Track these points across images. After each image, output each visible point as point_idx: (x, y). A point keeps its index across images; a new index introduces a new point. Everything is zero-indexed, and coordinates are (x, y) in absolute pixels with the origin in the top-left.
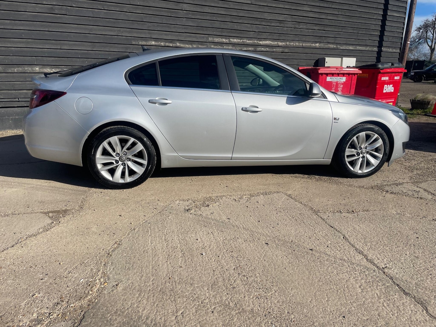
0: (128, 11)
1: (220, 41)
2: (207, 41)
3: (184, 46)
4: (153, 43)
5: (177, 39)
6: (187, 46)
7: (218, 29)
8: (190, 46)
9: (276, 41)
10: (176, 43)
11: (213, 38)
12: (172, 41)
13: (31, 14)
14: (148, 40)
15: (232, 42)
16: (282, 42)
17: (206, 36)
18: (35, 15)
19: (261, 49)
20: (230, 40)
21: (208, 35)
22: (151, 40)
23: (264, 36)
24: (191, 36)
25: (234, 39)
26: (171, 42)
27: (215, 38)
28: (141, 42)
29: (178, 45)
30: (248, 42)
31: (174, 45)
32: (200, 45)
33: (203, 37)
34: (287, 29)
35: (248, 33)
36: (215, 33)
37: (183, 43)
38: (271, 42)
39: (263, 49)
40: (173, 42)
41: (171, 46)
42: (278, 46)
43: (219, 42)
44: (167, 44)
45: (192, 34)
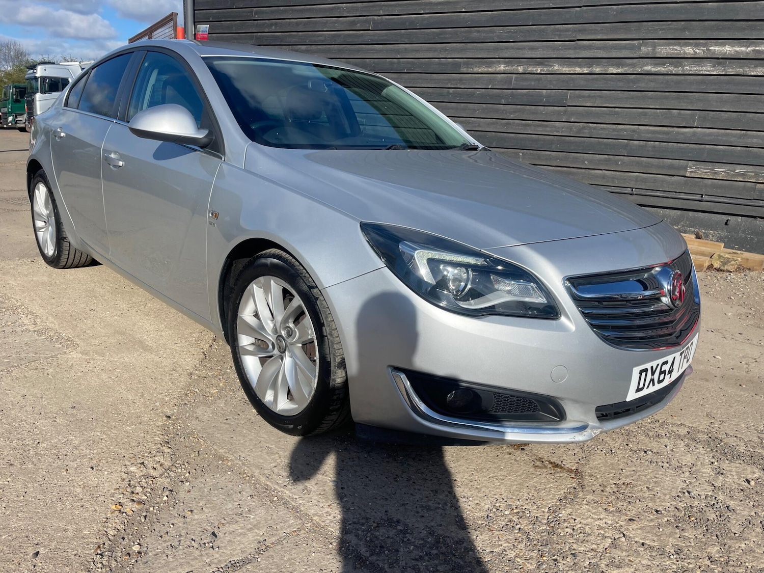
0: (464, 10)
1: (674, 53)
2: (635, 56)
3: (569, 71)
4: (502, 68)
5: (554, 56)
7: (675, 23)
8: (585, 69)
10: (551, 66)
11: (655, 46)
12: (542, 60)
13: (329, 35)
14: (493, 63)
15: (714, 53)
17: (635, 44)
18: (334, 34)
20: (708, 50)
21: (641, 41)
22: (499, 63)
24: (590, 48)
25: (723, 45)
26: (540, 64)
27: (662, 46)
28: (478, 67)
29: (556, 68)
31: (545, 69)
32: (613, 65)
36: (661, 34)
37: (569, 65)
40: (546, 63)
43: (670, 56)
44: (531, 69)
45: (597, 42)
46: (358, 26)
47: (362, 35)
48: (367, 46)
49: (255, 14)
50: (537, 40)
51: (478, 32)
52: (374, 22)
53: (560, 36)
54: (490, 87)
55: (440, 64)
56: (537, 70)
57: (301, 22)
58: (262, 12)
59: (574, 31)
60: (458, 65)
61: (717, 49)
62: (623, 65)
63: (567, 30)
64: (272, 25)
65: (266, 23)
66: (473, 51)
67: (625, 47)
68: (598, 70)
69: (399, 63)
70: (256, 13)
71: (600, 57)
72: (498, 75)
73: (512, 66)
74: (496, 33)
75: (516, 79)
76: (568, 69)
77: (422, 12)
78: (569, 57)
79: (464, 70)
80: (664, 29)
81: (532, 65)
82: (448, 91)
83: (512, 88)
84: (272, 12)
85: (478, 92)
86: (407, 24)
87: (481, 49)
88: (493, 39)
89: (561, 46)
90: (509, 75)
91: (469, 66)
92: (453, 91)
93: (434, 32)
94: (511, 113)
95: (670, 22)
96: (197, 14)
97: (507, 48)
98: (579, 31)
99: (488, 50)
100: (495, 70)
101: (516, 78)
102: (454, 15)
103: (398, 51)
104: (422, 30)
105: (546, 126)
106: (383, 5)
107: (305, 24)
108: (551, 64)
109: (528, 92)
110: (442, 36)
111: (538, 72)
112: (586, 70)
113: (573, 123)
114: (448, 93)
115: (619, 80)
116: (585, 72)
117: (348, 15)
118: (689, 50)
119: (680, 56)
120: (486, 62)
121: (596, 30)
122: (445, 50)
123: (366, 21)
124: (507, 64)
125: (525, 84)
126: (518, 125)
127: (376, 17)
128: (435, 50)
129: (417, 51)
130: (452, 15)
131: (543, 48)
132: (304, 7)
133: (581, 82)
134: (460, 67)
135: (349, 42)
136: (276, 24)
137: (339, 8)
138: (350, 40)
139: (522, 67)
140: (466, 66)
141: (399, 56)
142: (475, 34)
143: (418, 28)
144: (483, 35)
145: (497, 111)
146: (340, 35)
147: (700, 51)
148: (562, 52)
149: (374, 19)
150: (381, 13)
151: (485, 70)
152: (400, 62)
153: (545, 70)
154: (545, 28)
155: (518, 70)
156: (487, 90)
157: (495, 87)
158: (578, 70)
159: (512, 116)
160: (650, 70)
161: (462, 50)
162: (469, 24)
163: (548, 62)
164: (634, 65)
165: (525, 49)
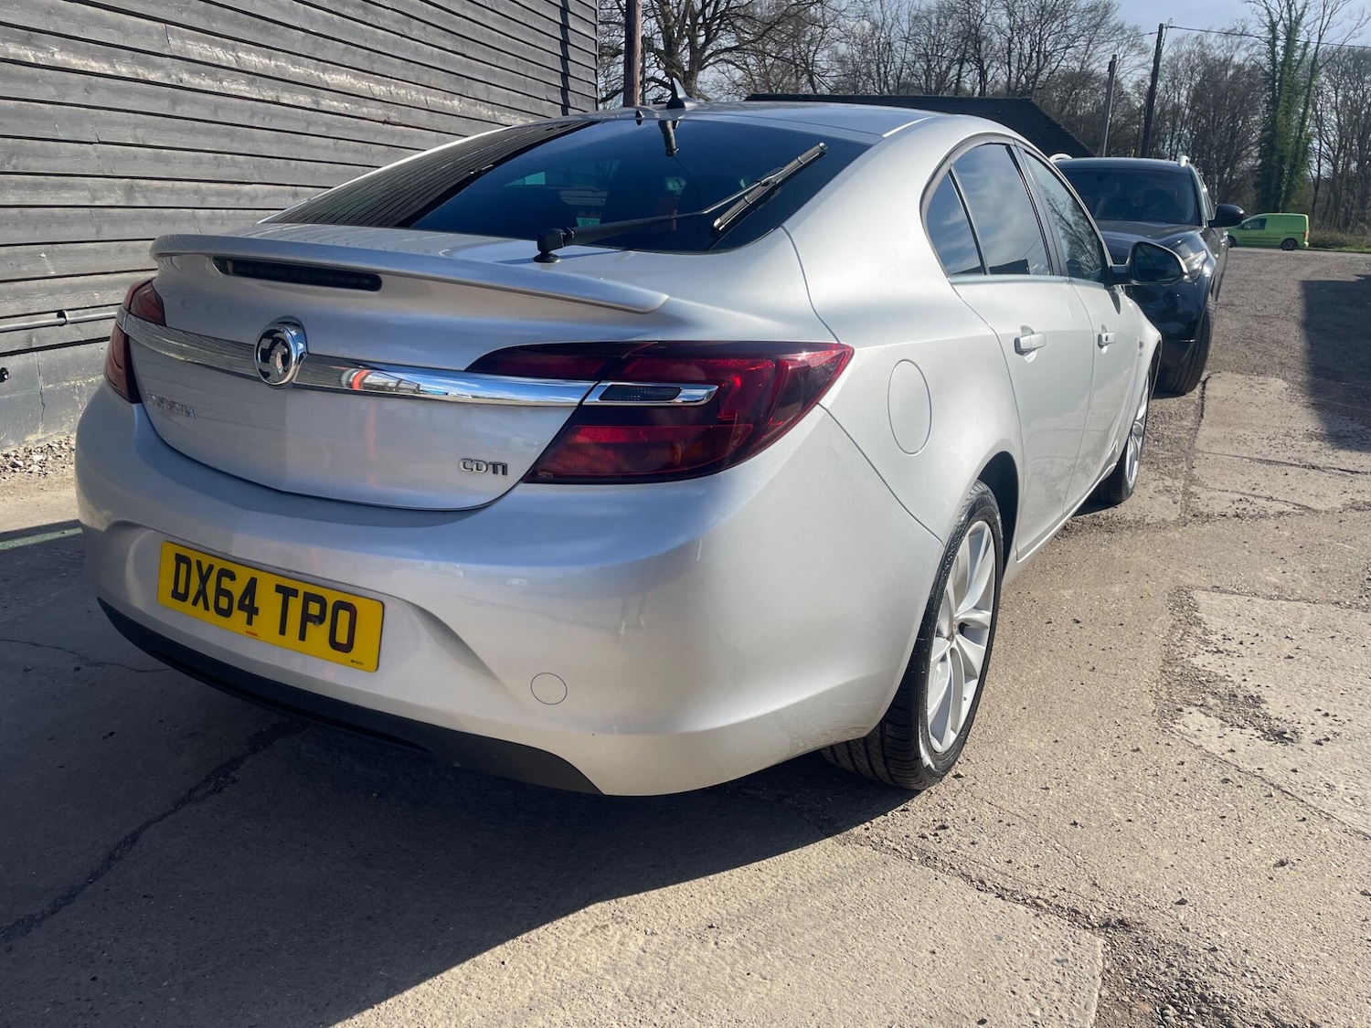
1: (206, 57)
2: (166, 52)
3: (83, 66)
5: (52, 29)
6: (94, 64)
8: (105, 66)
9: (364, 78)
10: (48, 50)
11: (183, 38)
12: (29, 35)
15: (245, 65)
16: (379, 83)
17: (157, 29)
19: (332, 103)
20: (237, 56)
21: (164, 24)
23: (333, 51)
24: (101, 22)
25: (248, 52)
26: (26, 42)
27: (189, 39)
29: (58, 57)
30: (292, 69)
31: (41, 55)
32: (140, 64)
33: (148, 33)
34: (384, 36)
35: (287, 34)
37: (76, 52)
38: (352, 81)
39: (335, 103)
40: (37, 41)
41: (33, 60)
42: (372, 97)
43: (204, 60)
44: (14, 51)
45: (108, 11)
56: (28, 56)
62: (154, 67)
68: (124, 70)
111: (28, 61)
112: (107, 69)
116: (106, 72)
119: (213, 62)
147: (231, 58)
160: (189, 82)
163: (41, 39)
164: (167, 70)
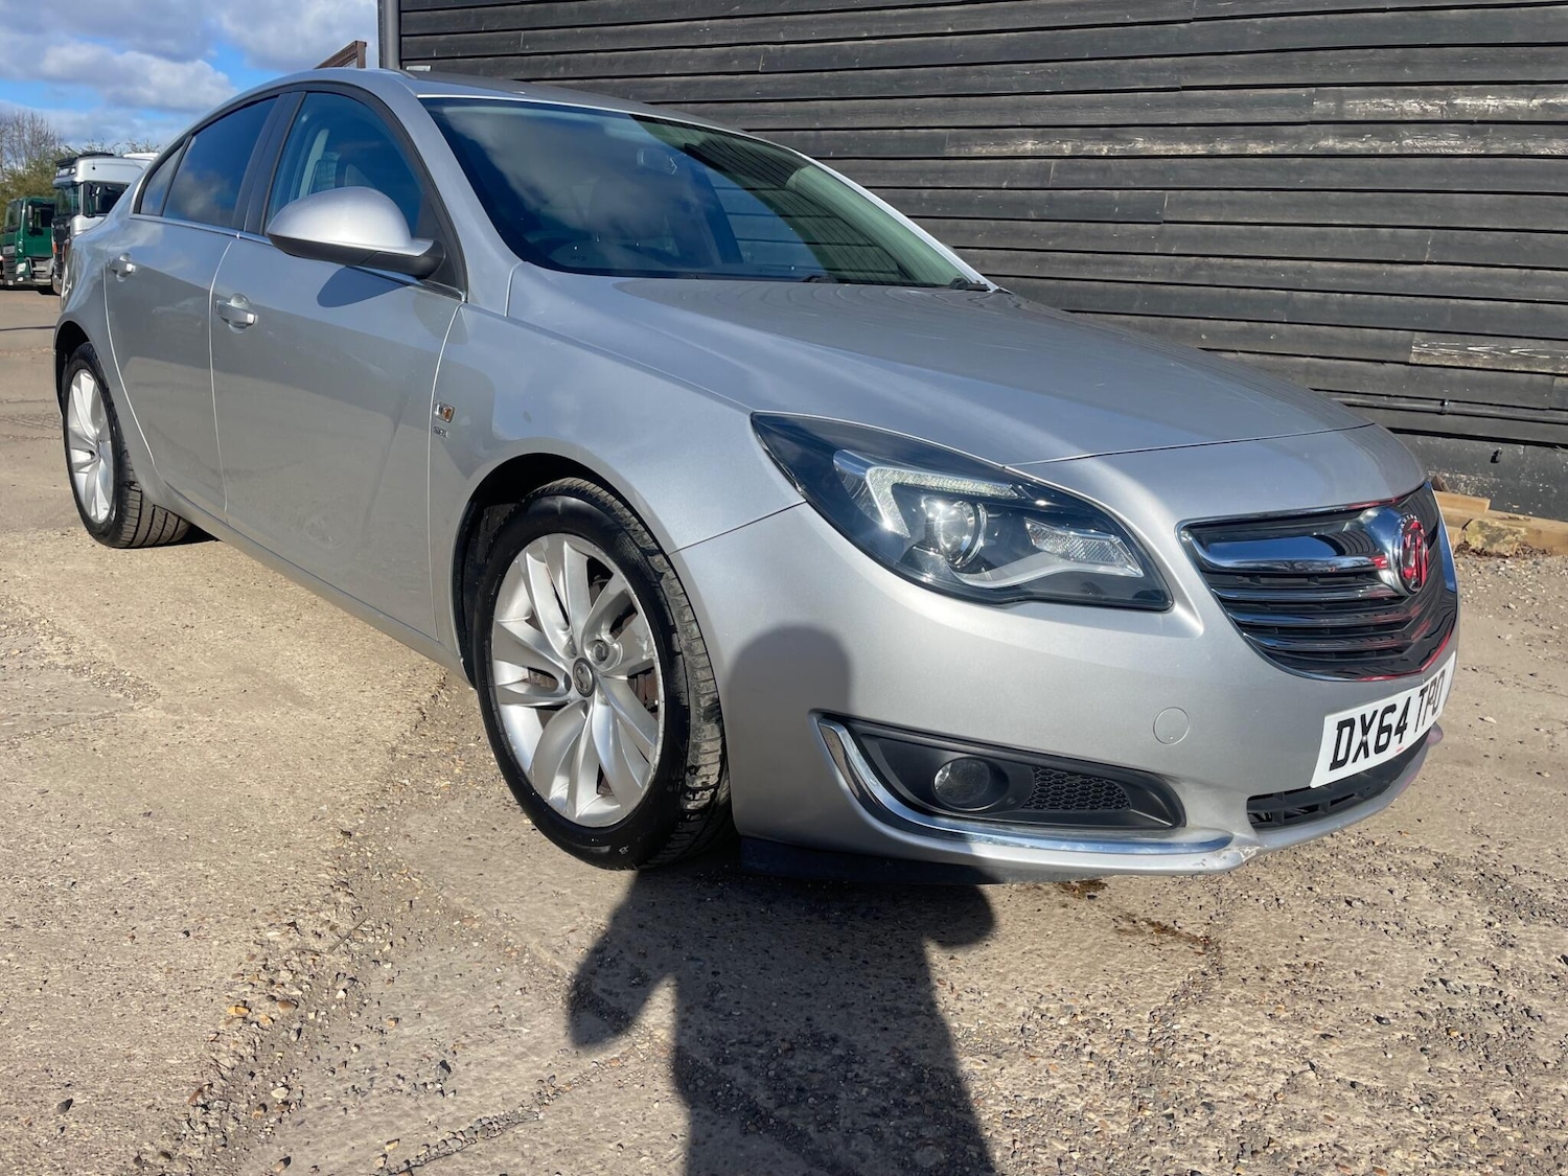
1: (1381, 113)
3: (1166, 151)
4: (1029, 146)
5: (1136, 122)
6: (1182, 147)
8: (1199, 147)
10: (1130, 142)
11: (1341, 98)
12: (1113, 129)
13: (675, 83)
14: (1012, 136)
15: (1463, 111)
17: (1300, 95)
18: (686, 82)
20: (1450, 105)
21: (1313, 90)
22: (1024, 136)
25: (1481, 95)
26: (1105, 139)
27: (1355, 97)
28: (981, 145)
29: (1139, 146)
31: (1117, 147)
32: (1255, 139)
36: (1353, 75)
37: (1166, 140)
40: (1120, 136)
41: (1106, 152)
43: (1373, 119)
44: (1088, 148)
46: (735, 65)
47: (741, 84)
48: (753, 105)
49: (524, 44)
50: (1101, 88)
51: (981, 73)
52: (769, 57)
53: (1146, 80)
54: (1004, 185)
55: (902, 139)
56: (1102, 150)
57: (619, 58)
58: (541, 39)
59: (1178, 70)
60: (941, 142)
61: (1466, 102)
62: (1277, 139)
63: (1161, 69)
64: (558, 64)
65: (546, 60)
66: (969, 112)
67: (1280, 102)
68: (1225, 148)
69: (817, 139)
70: (527, 40)
71: (1228, 121)
72: (1022, 161)
73: (1051, 142)
74: (1016, 75)
75: (1058, 169)
76: (1163, 147)
77: (866, 35)
78: (1165, 121)
79: (953, 152)
80: (1358, 64)
81: (1091, 140)
82: (919, 195)
83: (1049, 186)
84: (560, 38)
85: (980, 194)
86: (835, 58)
87: (986, 110)
88: (1011, 88)
89: (1151, 100)
90: (1044, 160)
91: (964, 143)
92: (929, 195)
93: (888, 75)
94: (1050, 237)
95: (1371, 51)
96: (405, 43)
97: (1039, 107)
98: (1186, 68)
99: (1001, 110)
100: (1016, 151)
101: (1057, 166)
102: (931, 41)
103: (817, 115)
104: (866, 72)
105: (1120, 264)
106: (787, 22)
107: (627, 62)
108: (1127, 137)
109: (1082, 195)
110: (906, 83)
111: (1103, 154)
112: (1200, 149)
113: (1175, 258)
114: (920, 199)
115: (1270, 169)
116: (1198, 153)
117: (715, 42)
118: (1412, 107)
119: (1392, 118)
120: (996, 135)
121: (1219, 66)
122: (912, 111)
123: (751, 55)
124: (1040, 138)
125: (1077, 178)
126: (1063, 262)
127: (771, 47)
128: (893, 112)
129: (855, 113)
130: (927, 41)
131: (1114, 105)
132: (623, 27)
133: (1192, 173)
134: (943, 146)
135: (715, 97)
136: (567, 63)
137: (695, 29)
138: (718, 94)
139: (1069, 143)
140: (956, 143)
141: (818, 125)
142: (973, 78)
143: (857, 66)
144: (990, 80)
145: (1018, 234)
146: (697, 84)
147: (1433, 109)
148: (1151, 113)
149: (767, 51)
150: (782, 38)
151: (995, 150)
152: (820, 136)
153: (1118, 149)
154: (1117, 64)
155: (1061, 150)
156: (999, 191)
157: (1015, 186)
158: (1184, 149)
159: (1050, 244)
160: (1332, 148)
161: (947, 111)
162: (961, 58)
163: (1123, 132)
164: (1298, 139)
165: (1074, 107)
